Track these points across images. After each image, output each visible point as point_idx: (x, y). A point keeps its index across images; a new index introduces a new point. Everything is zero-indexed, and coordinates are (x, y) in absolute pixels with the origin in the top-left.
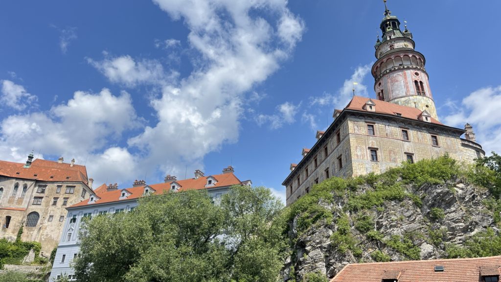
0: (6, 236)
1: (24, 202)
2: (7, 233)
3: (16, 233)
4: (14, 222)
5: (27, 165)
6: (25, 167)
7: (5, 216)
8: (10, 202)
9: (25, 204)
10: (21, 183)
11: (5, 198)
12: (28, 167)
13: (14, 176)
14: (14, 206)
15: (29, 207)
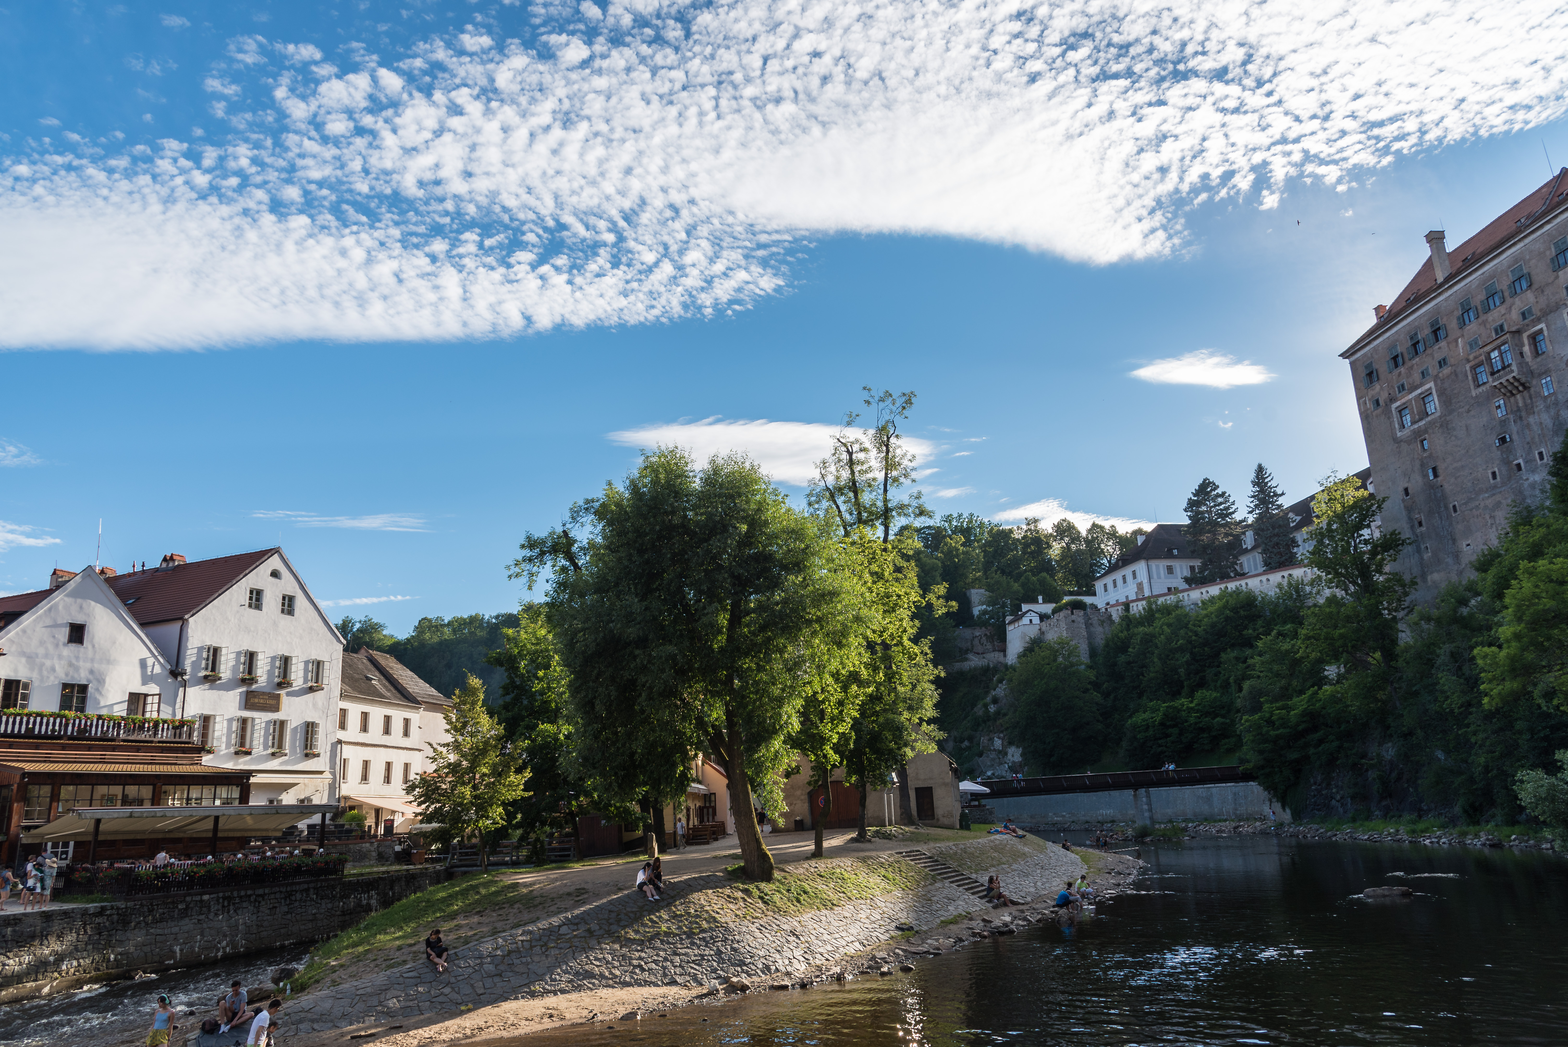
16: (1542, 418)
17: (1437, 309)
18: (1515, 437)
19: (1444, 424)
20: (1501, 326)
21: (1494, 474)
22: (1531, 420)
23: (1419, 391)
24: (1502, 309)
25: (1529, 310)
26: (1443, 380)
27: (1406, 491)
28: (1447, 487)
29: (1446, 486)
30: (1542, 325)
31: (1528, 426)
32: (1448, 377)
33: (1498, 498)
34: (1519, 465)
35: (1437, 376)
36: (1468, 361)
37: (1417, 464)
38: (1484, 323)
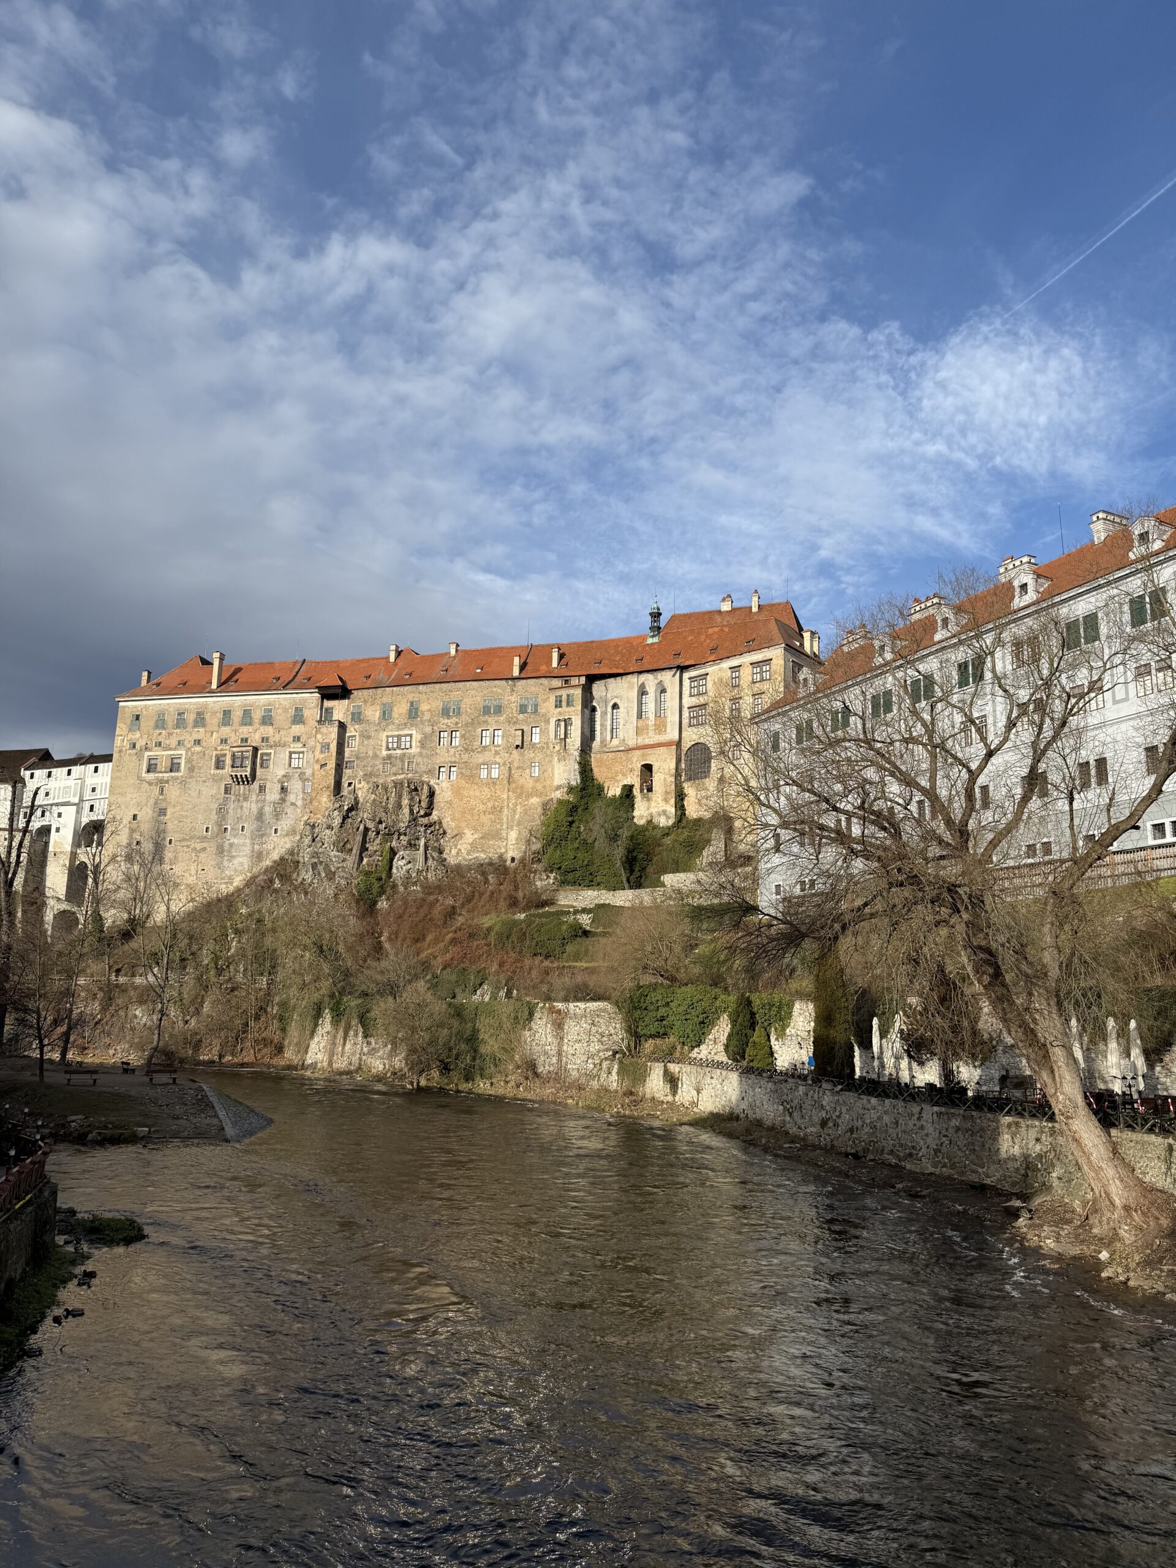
0: (654, 810)
1: (669, 726)
2: (653, 804)
3: (673, 801)
4: (662, 776)
5: (653, 636)
6: (650, 641)
7: (639, 766)
8: (639, 731)
9: (672, 729)
10: (650, 681)
11: (628, 726)
12: (656, 640)
13: (632, 670)
14: (652, 738)
15: (684, 734)
16: (251, 806)
17: (206, 705)
18: (231, 811)
19: (184, 783)
20: (246, 740)
21: (207, 828)
22: (245, 804)
23: (172, 752)
24: (251, 729)
25: (267, 738)
26: (193, 754)
27: (135, 817)
28: (170, 826)
29: (169, 824)
30: (272, 751)
31: (242, 807)
32: (198, 753)
33: (205, 845)
34: (226, 829)
35: (189, 749)
36: (216, 749)
37: (152, 801)
38: (236, 731)
